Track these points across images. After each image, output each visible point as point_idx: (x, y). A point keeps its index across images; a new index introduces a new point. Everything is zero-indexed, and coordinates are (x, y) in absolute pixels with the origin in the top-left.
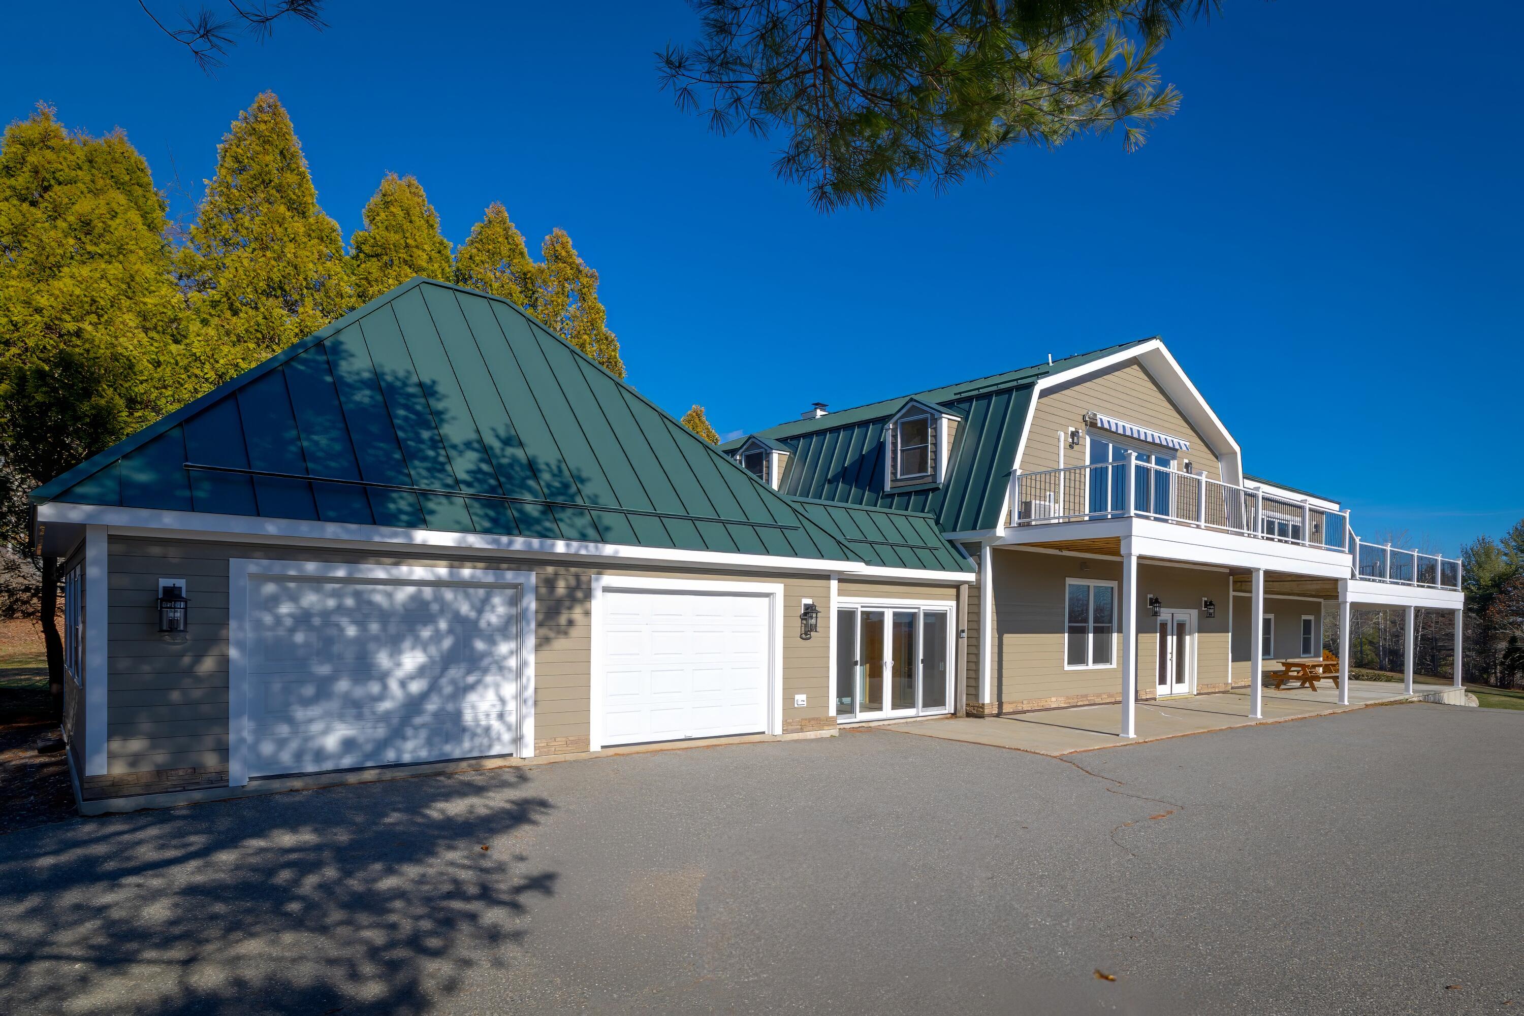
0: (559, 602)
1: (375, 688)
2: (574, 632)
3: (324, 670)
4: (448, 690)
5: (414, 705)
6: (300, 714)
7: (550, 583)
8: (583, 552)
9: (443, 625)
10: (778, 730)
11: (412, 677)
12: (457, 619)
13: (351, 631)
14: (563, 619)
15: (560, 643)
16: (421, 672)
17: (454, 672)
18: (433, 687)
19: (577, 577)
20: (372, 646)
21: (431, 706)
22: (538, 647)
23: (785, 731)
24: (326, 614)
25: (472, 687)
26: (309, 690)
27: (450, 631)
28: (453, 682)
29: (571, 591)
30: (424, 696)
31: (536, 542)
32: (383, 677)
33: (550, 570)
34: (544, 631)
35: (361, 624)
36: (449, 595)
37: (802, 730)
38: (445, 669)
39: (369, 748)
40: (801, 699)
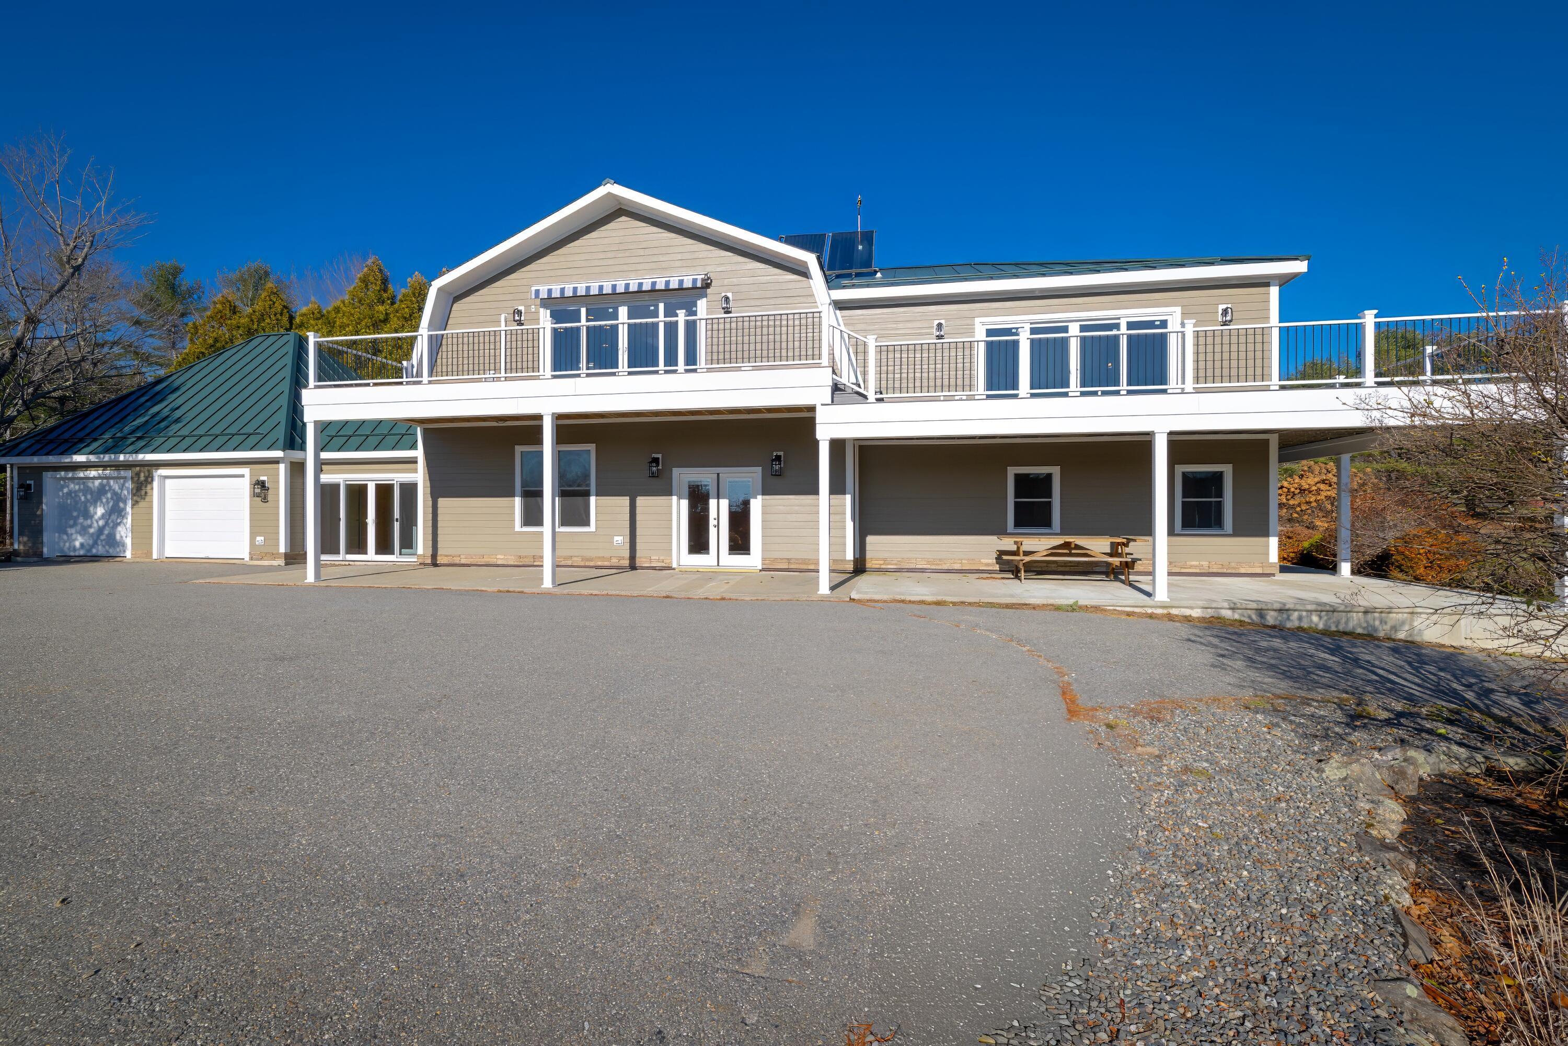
0: (141, 483)
1: (89, 522)
2: (147, 499)
3: (75, 514)
4: (111, 525)
5: (101, 530)
6: (70, 531)
7: (138, 474)
8: (131, 459)
9: (109, 495)
10: (247, 558)
11: (100, 519)
12: (114, 493)
13: (83, 498)
14: (143, 492)
15: (142, 504)
16: (103, 516)
17: (114, 517)
18: (106, 524)
19: (149, 471)
20: (88, 505)
21: (106, 532)
22: (133, 505)
23: (251, 559)
24: (75, 492)
25: (119, 524)
26: (71, 522)
27: (112, 498)
28: (113, 521)
29: (146, 478)
30: (104, 527)
31: (113, 456)
32: (92, 517)
33: (138, 469)
34: (135, 498)
35: (85, 495)
36: (112, 482)
37: (261, 559)
38: (110, 516)
39: (88, 547)
40: (260, 539)
